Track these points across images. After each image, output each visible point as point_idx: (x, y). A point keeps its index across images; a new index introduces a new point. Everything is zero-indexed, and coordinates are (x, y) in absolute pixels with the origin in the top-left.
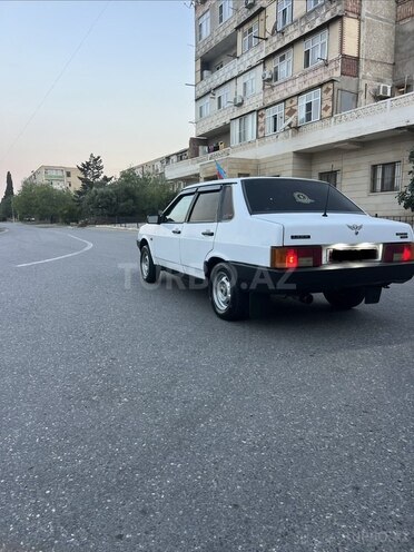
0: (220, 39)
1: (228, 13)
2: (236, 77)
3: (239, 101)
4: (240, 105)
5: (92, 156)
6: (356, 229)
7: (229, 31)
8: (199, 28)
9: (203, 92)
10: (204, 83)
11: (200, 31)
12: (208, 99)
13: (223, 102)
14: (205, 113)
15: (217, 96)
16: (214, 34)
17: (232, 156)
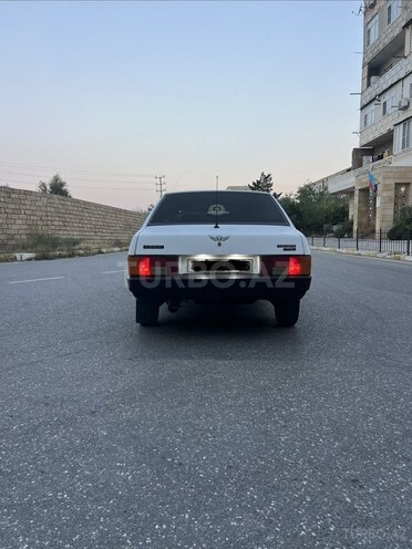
0: (387, 41)
1: (396, 13)
2: (403, 79)
3: (404, 104)
4: (405, 108)
5: (263, 174)
6: (220, 240)
7: (397, 31)
8: (367, 33)
9: (369, 99)
10: (370, 89)
11: (369, 36)
12: (372, 106)
13: (388, 107)
14: (369, 121)
15: (382, 102)
16: (382, 37)
17: (394, 164)
